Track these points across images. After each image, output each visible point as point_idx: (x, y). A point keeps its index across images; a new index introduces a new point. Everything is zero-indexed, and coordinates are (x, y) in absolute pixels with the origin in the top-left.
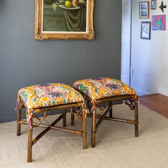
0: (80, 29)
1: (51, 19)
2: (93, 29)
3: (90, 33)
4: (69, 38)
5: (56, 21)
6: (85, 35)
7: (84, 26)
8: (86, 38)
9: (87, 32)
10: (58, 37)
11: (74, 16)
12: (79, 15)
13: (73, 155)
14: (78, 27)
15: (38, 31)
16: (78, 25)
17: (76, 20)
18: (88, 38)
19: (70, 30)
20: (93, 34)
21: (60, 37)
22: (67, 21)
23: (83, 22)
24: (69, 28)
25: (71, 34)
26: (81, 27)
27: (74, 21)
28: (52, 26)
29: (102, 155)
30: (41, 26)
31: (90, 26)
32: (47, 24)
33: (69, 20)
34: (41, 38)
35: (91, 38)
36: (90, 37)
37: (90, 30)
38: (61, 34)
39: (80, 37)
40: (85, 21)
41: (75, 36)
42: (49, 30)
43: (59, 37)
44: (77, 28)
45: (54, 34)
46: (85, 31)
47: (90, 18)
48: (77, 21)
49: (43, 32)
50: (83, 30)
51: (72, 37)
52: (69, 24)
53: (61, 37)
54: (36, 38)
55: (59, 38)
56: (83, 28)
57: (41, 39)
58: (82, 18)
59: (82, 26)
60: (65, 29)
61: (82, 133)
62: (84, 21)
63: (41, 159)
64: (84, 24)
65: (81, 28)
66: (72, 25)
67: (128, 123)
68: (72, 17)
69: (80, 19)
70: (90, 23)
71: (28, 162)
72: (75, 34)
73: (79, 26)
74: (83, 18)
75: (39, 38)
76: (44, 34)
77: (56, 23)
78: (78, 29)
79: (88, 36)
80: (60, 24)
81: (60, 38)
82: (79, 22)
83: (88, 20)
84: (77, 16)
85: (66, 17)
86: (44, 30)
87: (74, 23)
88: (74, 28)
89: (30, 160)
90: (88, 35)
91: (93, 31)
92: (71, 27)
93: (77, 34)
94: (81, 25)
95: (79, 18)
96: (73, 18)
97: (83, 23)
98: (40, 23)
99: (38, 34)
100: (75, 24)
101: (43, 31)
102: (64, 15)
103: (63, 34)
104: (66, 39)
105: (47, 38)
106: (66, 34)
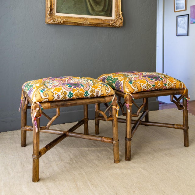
0: (104, 12)
2: (121, 13)
3: (117, 19)
4: (90, 23)
6: (112, 20)
7: (110, 10)
8: (112, 25)
9: (113, 17)
13: (100, 171)
14: (103, 11)
15: (50, 11)
17: (100, 2)
18: (115, 24)
19: (92, 14)
20: (121, 19)
24: (91, 11)
25: (93, 19)
26: (106, 11)
27: (97, 3)
28: (69, 8)
29: (142, 170)
30: (54, 6)
31: (118, 10)
32: (62, 4)
34: (53, 21)
35: (119, 24)
37: (118, 14)
38: (80, 18)
39: (105, 22)
40: (111, 3)
41: (98, 21)
43: (78, 21)
44: (100, 11)
45: (72, 17)
46: (111, 16)
48: (100, 3)
51: (95, 22)
52: (91, 5)
53: (81, 22)
54: (47, 21)
55: (78, 23)
56: (109, 12)
57: (54, 23)
59: (108, 10)
61: (113, 140)
62: (109, 3)
63: (53, 178)
64: (110, 7)
65: (106, 12)
66: (94, 7)
67: (174, 128)
70: (117, 6)
71: (34, 181)
72: (99, 19)
73: (104, 9)
75: (52, 22)
76: (58, 17)
77: (73, 3)
78: (102, 14)
79: (115, 23)
82: (103, 4)
83: (115, 2)
86: (58, 11)
87: (97, 5)
89: (36, 178)
90: (115, 21)
91: (121, 16)
92: (93, 9)
93: (101, 19)
94: (106, 8)
97: (108, 6)
99: (50, 16)
100: (98, 6)
101: (57, 13)
103: (82, 18)
104: (87, 24)
105: (62, 22)
106: (86, 19)
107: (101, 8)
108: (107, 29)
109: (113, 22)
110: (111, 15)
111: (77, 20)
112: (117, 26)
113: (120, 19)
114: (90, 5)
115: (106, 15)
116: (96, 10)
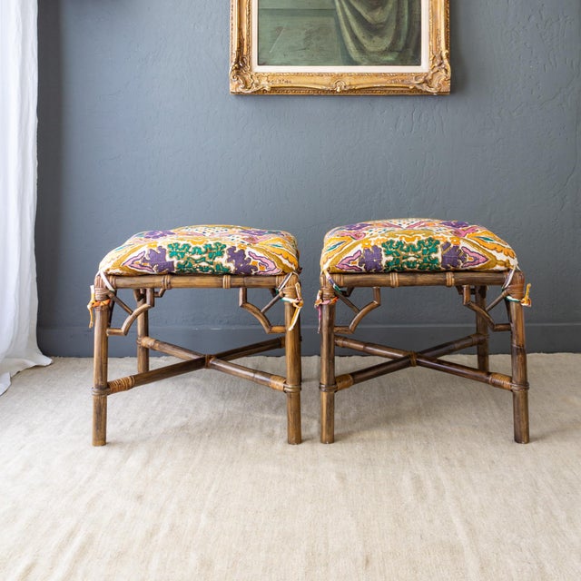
0: (396, 54)
1: (284, 22)
2: (444, 53)
3: (435, 70)
4: (348, 88)
5: (304, 29)
6: (417, 76)
7: (413, 44)
8: (415, 88)
9: (425, 66)
10: (311, 83)
11: (373, 8)
12: (390, 6)
14: (390, 50)
15: (237, 62)
16: (389, 42)
17: (382, 26)
18: (425, 88)
19: (359, 60)
20: (446, 71)
21: (318, 84)
22: (344, 27)
23: (409, 30)
24: (355, 55)
25: (360, 75)
26: (401, 48)
27: (373, 30)
28: (292, 49)
30: (249, 48)
31: (438, 44)
32: (273, 41)
33: (354, 24)
34: (245, 87)
35: (439, 85)
36: (435, 83)
37: (436, 57)
38: (320, 75)
39: (395, 83)
40: (416, 26)
41: (373, 81)
42: (280, 62)
43: (315, 84)
44: (384, 53)
45: (297, 75)
46: (419, 64)
47: (433, 15)
48: (382, 29)
49: (258, 69)
50: (409, 61)
51: (364, 83)
52: (355, 38)
53: (322, 84)
54: (232, 88)
55: (314, 90)
56: (411, 53)
57: (245, 91)
58: (403, 17)
59: (406, 46)
60: (340, 57)
62: (411, 27)
64: (415, 37)
65: (401, 52)
66: (364, 41)
68: (364, 14)
69: (398, 21)
70: (435, 33)
72: (377, 75)
73: (394, 44)
74: (406, 17)
75: (240, 89)
76: (259, 76)
77: (303, 35)
78: (390, 58)
79: (425, 82)
80: (318, 39)
81: (320, 88)
82: (391, 29)
83: (429, 23)
84: (382, 9)
85: (340, 14)
86: (262, 61)
87: (371, 37)
88: (373, 52)
90: (429, 77)
91: (446, 61)
92: (361, 49)
93: (385, 75)
94: (401, 43)
95: (394, 18)
96: (368, 17)
97: (408, 36)
98: (245, 37)
99: (238, 74)
100: (376, 39)
101: (259, 64)
102: (335, 9)
103: (328, 75)
104: (338, 90)
105: (267, 88)
106: (340, 76)
107: (386, 42)
108: (408, 102)
109: (421, 80)
110: (416, 60)
111: (312, 81)
112: (432, 90)
113: (443, 71)
114: (351, 38)
115: (404, 63)
116: (371, 49)
